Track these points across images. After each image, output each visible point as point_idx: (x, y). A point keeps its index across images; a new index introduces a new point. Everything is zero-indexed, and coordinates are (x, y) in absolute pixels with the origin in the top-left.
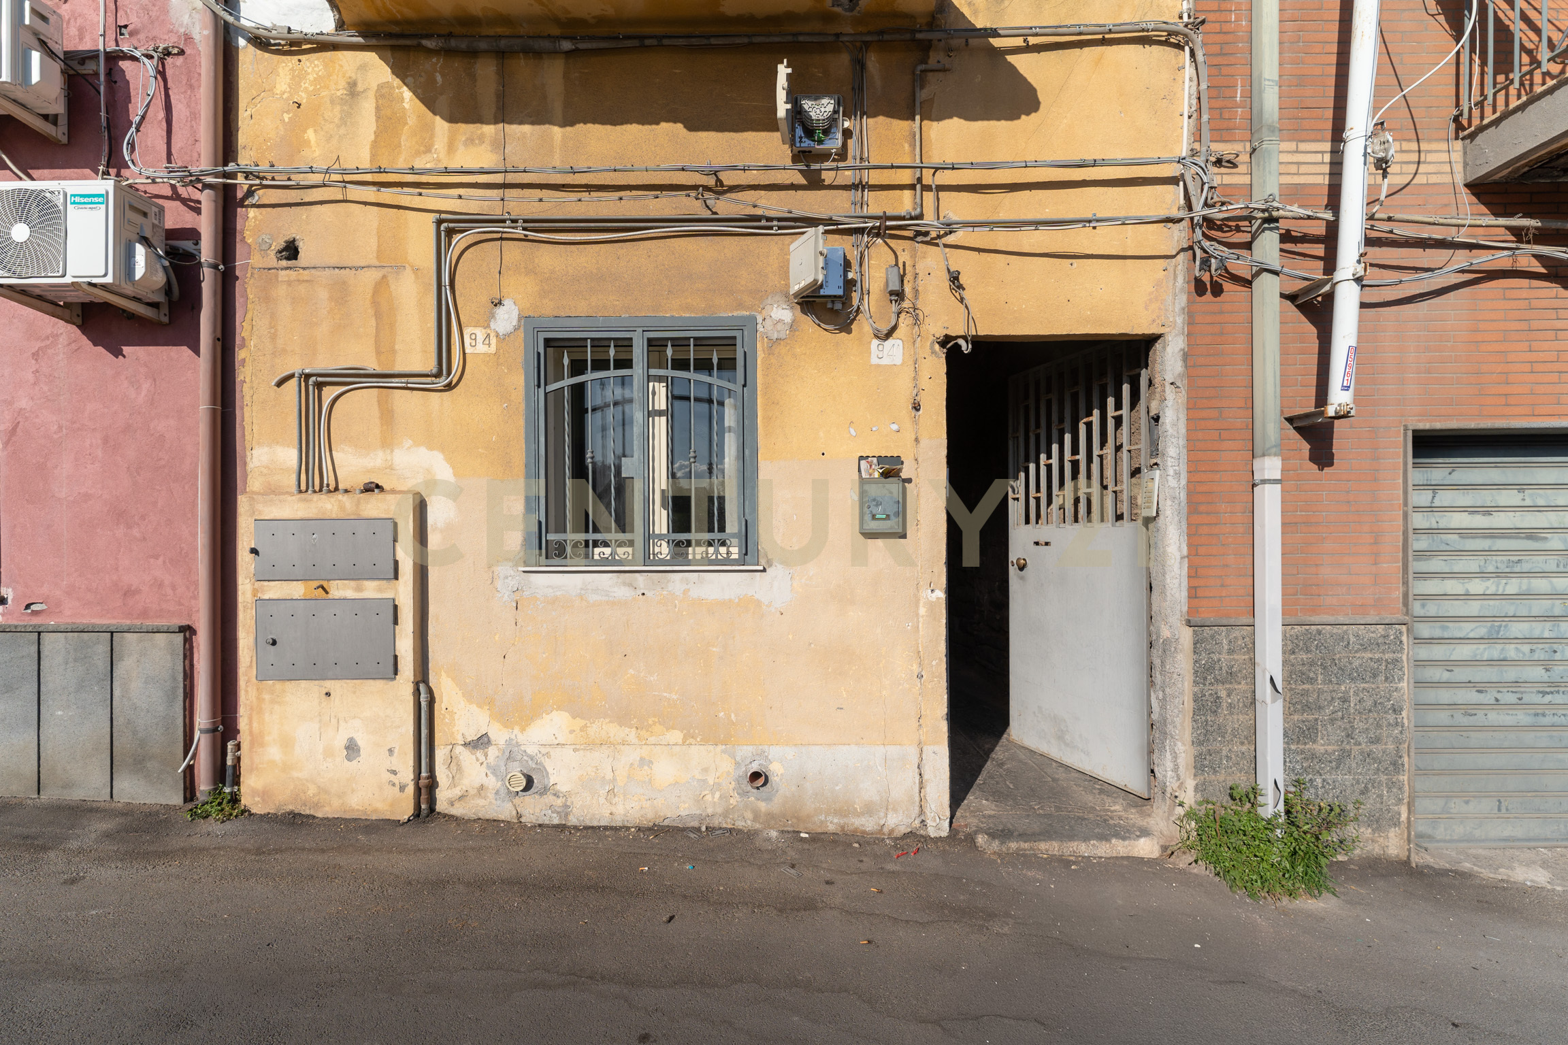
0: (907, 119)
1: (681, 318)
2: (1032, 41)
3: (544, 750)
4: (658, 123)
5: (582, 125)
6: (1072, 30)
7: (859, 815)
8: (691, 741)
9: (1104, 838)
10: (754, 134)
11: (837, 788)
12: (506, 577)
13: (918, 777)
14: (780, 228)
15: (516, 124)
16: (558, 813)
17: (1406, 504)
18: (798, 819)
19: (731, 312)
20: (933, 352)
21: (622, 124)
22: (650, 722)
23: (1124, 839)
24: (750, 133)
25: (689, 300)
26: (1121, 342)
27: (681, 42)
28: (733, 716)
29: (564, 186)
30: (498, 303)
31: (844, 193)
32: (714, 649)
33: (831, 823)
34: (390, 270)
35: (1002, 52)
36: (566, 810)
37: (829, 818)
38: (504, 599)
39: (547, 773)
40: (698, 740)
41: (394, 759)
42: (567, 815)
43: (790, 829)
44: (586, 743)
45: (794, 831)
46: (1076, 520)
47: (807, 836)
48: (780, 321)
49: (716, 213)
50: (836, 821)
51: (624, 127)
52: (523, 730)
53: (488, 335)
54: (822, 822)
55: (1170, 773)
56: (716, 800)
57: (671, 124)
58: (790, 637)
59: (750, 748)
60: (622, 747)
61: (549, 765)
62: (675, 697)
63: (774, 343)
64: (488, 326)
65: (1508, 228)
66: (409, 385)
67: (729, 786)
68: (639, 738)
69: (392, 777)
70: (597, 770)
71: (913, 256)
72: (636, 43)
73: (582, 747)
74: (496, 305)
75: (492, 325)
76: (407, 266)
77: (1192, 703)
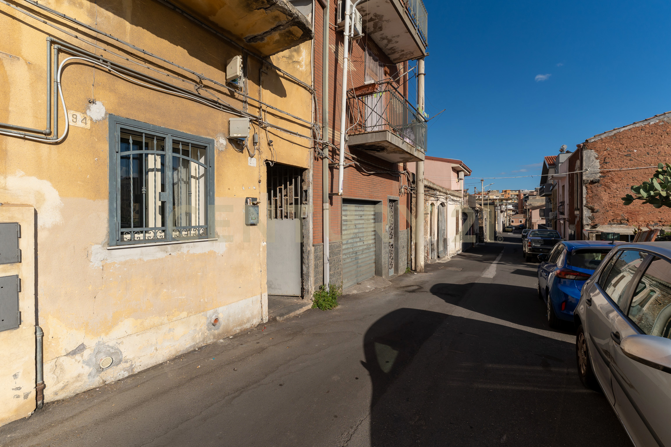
0: (257, 85)
1: (186, 133)
2: (285, 76)
3: (119, 341)
4: (177, 46)
5: (141, 28)
6: (294, 78)
7: (245, 324)
8: (190, 314)
9: (301, 307)
10: (213, 68)
11: (239, 316)
12: (97, 253)
13: (261, 304)
14: (223, 109)
15: (104, 8)
16: (127, 370)
17: (341, 214)
18: (228, 332)
19: (206, 136)
20: (264, 164)
21: (161, 37)
22: (173, 311)
23: (305, 306)
24: (212, 67)
25: (190, 127)
26: (292, 167)
27: (191, 18)
28: (206, 299)
29: (131, 54)
30: (92, 102)
31: (241, 103)
32: (199, 274)
33: (238, 329)
34: (5, 56)
35: (279, 76)
36: (132, 368)
37: (237, 328)
38: (95, 266)
39: (121, 352)
40: (193, 313)
41: (17, 380)
42: (132, 369)
43: (225, 337)
44: (143, 330)
45: (227, 337)
46: (276, 217)
47: (232, 337)
48: (222, 144)
49: (199, 94)
50: (239, 328)
51: (162, 39)
52: (107, 334)
53: (85, 118)
54: (235, 330)
55: (310, 286)
56: (200, 336)
57: (182, 48)
58: (225, 264)
59: (212, 311)
60: (161, 326)
61: (122, 348)
62: (184, 297)
63: (220, 152)
64: (85, 113)
65: (352, 157)
66: (26, 137)
67: (204, 328)
68: (168, 320)
69: (17, 392)
70: (148, 341)
71: (259, 131)
72: (172, 7)
73: (141, 333)
74: (90, 103)
75: (88, 112)
76: (21, 58)
77: (314, 266)
